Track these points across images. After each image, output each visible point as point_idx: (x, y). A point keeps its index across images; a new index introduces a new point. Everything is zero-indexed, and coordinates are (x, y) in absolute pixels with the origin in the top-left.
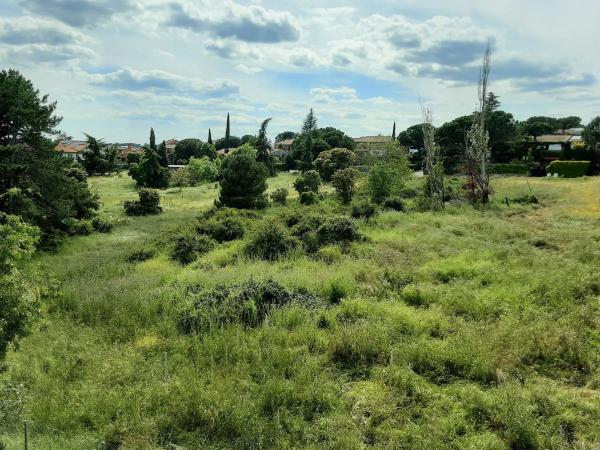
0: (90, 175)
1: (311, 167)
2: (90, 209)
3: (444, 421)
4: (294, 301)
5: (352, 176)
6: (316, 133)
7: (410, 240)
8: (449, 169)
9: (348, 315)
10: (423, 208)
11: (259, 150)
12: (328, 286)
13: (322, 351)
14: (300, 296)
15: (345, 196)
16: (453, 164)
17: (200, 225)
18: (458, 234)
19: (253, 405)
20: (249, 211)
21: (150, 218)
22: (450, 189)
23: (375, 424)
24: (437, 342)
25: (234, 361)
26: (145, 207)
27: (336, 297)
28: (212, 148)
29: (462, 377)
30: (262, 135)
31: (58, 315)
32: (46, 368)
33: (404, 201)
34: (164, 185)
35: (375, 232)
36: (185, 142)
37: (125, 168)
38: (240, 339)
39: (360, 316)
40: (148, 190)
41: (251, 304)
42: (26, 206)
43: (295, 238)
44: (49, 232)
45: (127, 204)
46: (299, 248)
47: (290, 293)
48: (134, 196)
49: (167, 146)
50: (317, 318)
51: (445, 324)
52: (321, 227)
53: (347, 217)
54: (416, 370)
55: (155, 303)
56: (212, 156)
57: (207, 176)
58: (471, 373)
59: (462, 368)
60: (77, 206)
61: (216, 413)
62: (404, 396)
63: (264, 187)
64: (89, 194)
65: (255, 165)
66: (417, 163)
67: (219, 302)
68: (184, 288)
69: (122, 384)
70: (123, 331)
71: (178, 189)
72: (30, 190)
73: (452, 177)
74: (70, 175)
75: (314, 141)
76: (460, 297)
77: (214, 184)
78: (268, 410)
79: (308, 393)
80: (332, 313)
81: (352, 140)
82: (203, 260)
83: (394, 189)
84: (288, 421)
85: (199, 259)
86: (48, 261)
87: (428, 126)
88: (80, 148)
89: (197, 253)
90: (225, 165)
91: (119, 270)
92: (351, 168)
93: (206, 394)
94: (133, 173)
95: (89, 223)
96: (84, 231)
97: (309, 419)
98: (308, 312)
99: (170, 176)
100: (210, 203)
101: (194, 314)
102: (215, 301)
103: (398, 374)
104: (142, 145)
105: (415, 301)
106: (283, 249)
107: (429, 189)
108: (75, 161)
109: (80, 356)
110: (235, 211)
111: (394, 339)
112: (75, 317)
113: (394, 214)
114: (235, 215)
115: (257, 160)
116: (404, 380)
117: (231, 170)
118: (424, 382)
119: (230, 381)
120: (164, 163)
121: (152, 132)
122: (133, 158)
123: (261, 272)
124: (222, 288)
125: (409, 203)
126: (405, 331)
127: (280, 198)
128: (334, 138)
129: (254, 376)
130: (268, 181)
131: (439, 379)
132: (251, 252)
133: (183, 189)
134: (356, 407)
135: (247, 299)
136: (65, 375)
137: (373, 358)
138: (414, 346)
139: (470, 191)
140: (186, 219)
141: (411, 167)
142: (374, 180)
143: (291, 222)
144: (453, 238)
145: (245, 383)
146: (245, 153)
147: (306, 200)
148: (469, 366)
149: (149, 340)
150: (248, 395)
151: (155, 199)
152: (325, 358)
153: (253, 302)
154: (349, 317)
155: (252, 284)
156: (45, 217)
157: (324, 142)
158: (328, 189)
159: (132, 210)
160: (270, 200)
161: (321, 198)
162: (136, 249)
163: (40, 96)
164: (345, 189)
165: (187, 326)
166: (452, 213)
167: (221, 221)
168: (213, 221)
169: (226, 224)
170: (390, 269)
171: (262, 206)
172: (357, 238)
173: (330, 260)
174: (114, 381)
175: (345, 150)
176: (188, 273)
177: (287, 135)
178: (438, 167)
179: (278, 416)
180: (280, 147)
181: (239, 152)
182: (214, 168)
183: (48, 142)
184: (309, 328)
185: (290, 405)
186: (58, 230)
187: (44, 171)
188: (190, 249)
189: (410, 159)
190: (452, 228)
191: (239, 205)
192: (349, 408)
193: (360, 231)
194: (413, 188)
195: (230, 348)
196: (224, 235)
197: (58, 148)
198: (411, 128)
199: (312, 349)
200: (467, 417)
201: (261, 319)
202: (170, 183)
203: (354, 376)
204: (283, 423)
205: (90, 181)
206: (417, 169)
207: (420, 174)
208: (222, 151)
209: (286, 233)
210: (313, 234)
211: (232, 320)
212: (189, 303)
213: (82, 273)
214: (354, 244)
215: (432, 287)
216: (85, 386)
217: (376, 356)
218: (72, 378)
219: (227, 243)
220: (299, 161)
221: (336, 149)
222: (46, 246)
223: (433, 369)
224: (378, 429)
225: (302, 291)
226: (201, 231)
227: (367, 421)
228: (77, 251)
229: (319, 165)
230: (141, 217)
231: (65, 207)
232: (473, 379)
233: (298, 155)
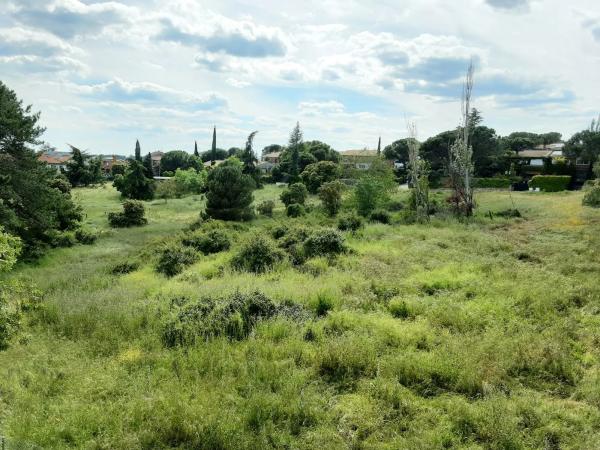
0: (74, 187)
1: (298, 180)
2: (73, 221)
3: (431, 433)
4: (281, 314)
5: (338, 189)
6: (302, 147)
7: (395, 252)
8: (434, 182)
9: (334, 328)
10: (409, 220)
11: (246, 162)
12: (314, 299)
13: (309, 364)
14: (286, 308)
15: (332, 208)
16: (438, 177)
17: (186, 237)
18: (443, 246)
19: (239, 419)
20: (236, 223)
21: (135, 229)
22: (435, 203)
23: (361, 437)
24: (424, 354)
25: (219, 375)
26: (130, 219)
27: (322, 309)
28: (199, 160)
29: (448, 389)
30: (249, 148)
31: (39, 327)
32: (26, 382)
33: (390, 214)
34: (150, 197)
35: (361, 245)
36: (170, 154)
37: (110, 179)
38: (226, 352)
39: (347, 328)
40: (133, 201)
41: (238, 316)
42: (7, 217)
43: (281, 250)
44: (32, 244)
45: (111, 216)
46: (286, 260)
47: (277, 305)
48: (119, 208)
49: (153, 158)
50: (304, 330)
51: (431, 337)
52: (307, 239)
53: (334, 229)
54: (403, 382)
55: (140, 316)
56: (198, 168)
57: (194, 188)
58: (458, 385)
59: (448, 380)
60: (60, 218)
61: (201, 427)
62: (391, 409)
63: (250, 199)
64: (72, 206)
65: (241, 177)
66: (402, 176)
67: (204, 315)
68: (169, 300)
69: (104, 398)
70: (105, 345)
71: (163, 200)
72: (12, 201)
73: (437, 191)
74: (53, 186)
75: (301, 154)
76: (446, 309)
77: (200, 196)
78: (254, 424)
79: (294, 407)
80: (319, 325)
81: (338, 153)
82: (188, 272)
83: (380, 201)
84: (273, 435)
85: (185, 272)
86: (29, 273)
87: (413, 141)
88: (66, 159)
89: (182, 265)
90: (211, 177)
91: (103, 283)
92: (337, 181)
93: (191, 409)
94: (119, 185)
95: (72, 234)
96: (66, 243)
97: (296, 433)
98: (295, 325)
99: (155, 188)
100: (196, 216)
101: (179, 327)
102: (200, 313)
103: (384, 386)
104: (128, 156)
105: (402, 313)
106: (269, 261)
107: (414, 203)
108: (59, 172)
109: (61, 370)
110: (221, 223)
111: (381, 352)
112: (57, 330)
113: (379, 227)
114: (221, 228)
115: (244, 172)
116: (391, 393)
117: (217, 183)
118: (410, 394)
119: (215, 395)
120: (150, 174)
121: (138, 144)
122: (118, 170)
123: (248, 284)
124: (208, 301)
125: (394, 215)
126: (391, 343)
127: (267, 211)
128: (321, 152)
129: (239, 390)
130: (255, 193)
131: (427, 391)
132: (237, 264)
133: (169, 201)
134: (342, 420)
135: (233, 311)
136: (46, 390)
137: (359, 371)
138: (402, 358)
139: (455, 204)
140: (172, 232)
141: (396, 181)
142: (360, 193)
143: (278, 235)
144: (438, 250)
145: (230, 397)
146: (232, 164)
147: (292, 213)
148: (456, 378)
149: (132, 354)
150: (233, 410)
151: (140, 211)
152: (311, 371)
153: (239, 314)
154: (336, 329)
155: (238, 297)
156: (26, 228)
157: (311, 155)
158: (314, 201)
159: (116, 222)
160: (257, 213)
161: (308, 211)
162: (120, 262)
163: (24, 107)
164: (331, 202)
165: (171, 339)
166: (437, 226)
167: (207, 233)
168: (198, 233)
169: (212, 236)
170: (377, 281)
171: (248, 218)
172: (344, 250)
173: (316, 273)
174: (96, 396)
175: (331, 163)
176: (174, 286)
177: (274, 148)
178: (423, 181)
179: (263, 431)
180: (267, 159)
181: (226, 164)
182: (200, 180)
183: (31, 153)
184: (295, 342)
185: (276, 419)
186: (40, 242)
187: (26, 182)
188: (175, 261)
189: (395, 172)
190: (437, 241)
191: (225, 217)
192: (336, 421)
193: (346, 244)
194: (399, 201)
195: (216, 362)
196: (209, 248)
197: (40, 159)
198: (397, 142)
199: (298, 362)
200: (453, 430)
201: (247, 330)
202: (157, 195)
203: (341, 389)
204: (269, 437)
205: (73, 192)
206: (403, 182)
207: (405, 187)
208: (209, 163)
209: (273, 245)
210: (299, 247)
211: (217, 333)
212: (174, 316)
213: (64, 286)
214: (341, 256)
215: (418, 299)
216: (66, 401)
217: (363, 369)
218: (53, 393)
219: (213, 255)
220: (285, 174)
221: (322, 162)
222: (27, 257)
223: (420, 381)
224: (365, 443)
225: (289, 303)
226: (186, 243)
227: (354, 435)
228: (58, 265)
229: (305, 178)
230: (125, 229)
231: (48, 218)
232: (459, 392)
233: (284, 168)
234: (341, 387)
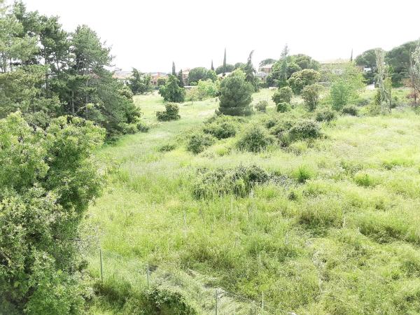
0: (135, 94)
1: (286, 85)
2: (135, 117)
3: (383, 269)
4: (271, 181)
5: (317, 90)
6: (289, 59)
7: (361, 137)
8: (396, 82)
9: (311, 192)
10: (374, 113)
11: (247, 73)
12: (297, 171)
13: (291, 216)
14: (275, 177)
15: (311, 105)
16: (400, 79)
17: (206, 128)
18: (402, 133)
19: (242, 248)
20: (240, 118)
21: (173, 122)
22: (396, 99)
23: (329, 267)
24: (380, 213)
25: (229, 219)
26: (170, 115)
27: (302, 179)
28: (214, 73)
29: (398, 239)
30: (249, 62)
31: (118, 184)
32: (112, 218)
33: (357, 108)
34: (182, 100)
35: (334, 132)
36: (195, 70)
37: (157, 89)
38: (233, 204)
39: (321, 193)
40: (171, 103)
41: (241, 182)
42: (96, 115)
43: (273, 137)
44: (111, 132)
45: (158, 113)
46: (276, 143)
47: (269, 175)
48: (163, 108)
49: (183, 73)
50: (288, 193)
51: (387, 201)
52: (291, 129)
53: (313, 120)
54: (363, 232)
55: (177, 179)
56: (214, 79)
57: (211, 93)
58: (407, 236)
59: (399, 232)
60: (127, 115)
61: (218, 252)
62: (353, 250)
63: (250, 100)
64: (134, 107)
65: (244, 84)
66: (370, 79)
67: (219, 180)
68: (195, 169)
69: (158, 229)
70: (158, 196)
71: (190, 102)
72: (98, 104)
73: (398, 89)
74: (123, 94)
75: (288, 65)
76: (401, 181)
77: (215, 99)
78: (253, 253)
79: (280, 244)
80: (300, 190)
81: (318, 63)
82: (208, 151)
83: (350, 99)
84: (266, 261)
85: (205, 151)
86: (110, 150)
87: (379, 51)
88: (129, 76)
89: (204, 146)
90: (222, 85)
91: (155, 157)
92: (316, 84)
93: (211, 240)
94: (162, 93)
95: (134, 126)
96: (131, 132)
97: (282, 261)
98: (281, 189)
99: (185, 94)
100: (212, 113)
101: (202, 187)
102: (216, 179)
103: (348, 234)
104: (167, 73)
105: (365, 183)
106: (263, 144)
107: (378, 100)
108: (125, 85)
109: (133, 210)
110: (229, 117)
111: (346, 210)
112: (129, 186)
113: (349, 118)
114: (230, 121)
115: (246, 80)
116: (353, 239)
117: (227, 89)
118: (369, 241)
119: (226, 232)
120: (181, 84)
121: (174, 64)
122: (161, 82)
123: (248, 160)
124: (221, 170)
125: (362, 110)
126: (355, 204)
127: (262, 108)
128: (304, 63)
129: (243, 230)
130: (254, 96)
131: (381, 239)
132: (241, 146)
133: (194, 102)
134: (315, 255)
135: (238, 178)
136: (124, 222)
137: (329, 222)
138: (363, 215)
139: (413, 99)
140: (196, 123)
141: (364, 82)
142: (335, 93)
143: (270, 125)
144: (397, 136)
145: (237, 234)
146: (237, 75)
147: (281, 109)
148: (406, 231)
149: (174, 203)
150: (239, 242)
151: (176, 110)
152: (294, 220)
153: (243, 180)
155: (241, 169)
156: (108, 122)
157: (296, 65)
158: (298, 100)
159: (162, 118)
160: (255, 110)
161: (293, 107)
162: (165, 144)
163: (101, 41)
164: (311, 100)
165: (198, 194)
166: (397, 117)
167: (220, 124)
168: (214, 125)
169: (223, 126)
170: (345, 159)
171: (248, 114)
172: (320, 136)
173: (298, 152)
174: (153, 228)
175: (312, 71)
176: (199, 160)
177: (268, 61)
178: (387, 82)
179: (259, 257)
180: (263, 70)
181: (233, 75)
182: (216, 88)
183: (107, 73)
184: (282, 200)
185: (268, 250)
186: (116, 131)
187: (106, 92)
188: (199, 144)
189: (364, 76)
190: (396, 129)
191: (232, 114)
192: (311, 256)
193: (322, 131)
194: (366, 98)
195: (227, 211)
196: (222, 135)
197: (114, 76)
198: (367, 52)
199: (283, 214)
200: (401, 268)
201: (248, 191)
202: (186, 99)
203: (315, 234)
204: (263, 262)
205: (134, 98)
206: (370, 83)
207: (372, 87)
208: (221, 75)
209: (266, 133)
210: (286, 134)
211: (227, 193)
212: (200, 180)
213: (132, 158)
214: (318, 141)
215: (378, 172)
216: (135, 229)
217: (332, 221)
218: (127, 224)
219: (224, 140)
220: (276, 80)
221: (305, 70)
222: (110, 140)
223: (377, 232)
224: (333, 271)
225: (277, 174)
226: (206, 132)
227: (324, 265)
228: (128, 145)
229: (291, 83)
230: (167, 122)
231: (120, 116)
232: (408, 241)
233: (276, 76)
234: (315, 233)
